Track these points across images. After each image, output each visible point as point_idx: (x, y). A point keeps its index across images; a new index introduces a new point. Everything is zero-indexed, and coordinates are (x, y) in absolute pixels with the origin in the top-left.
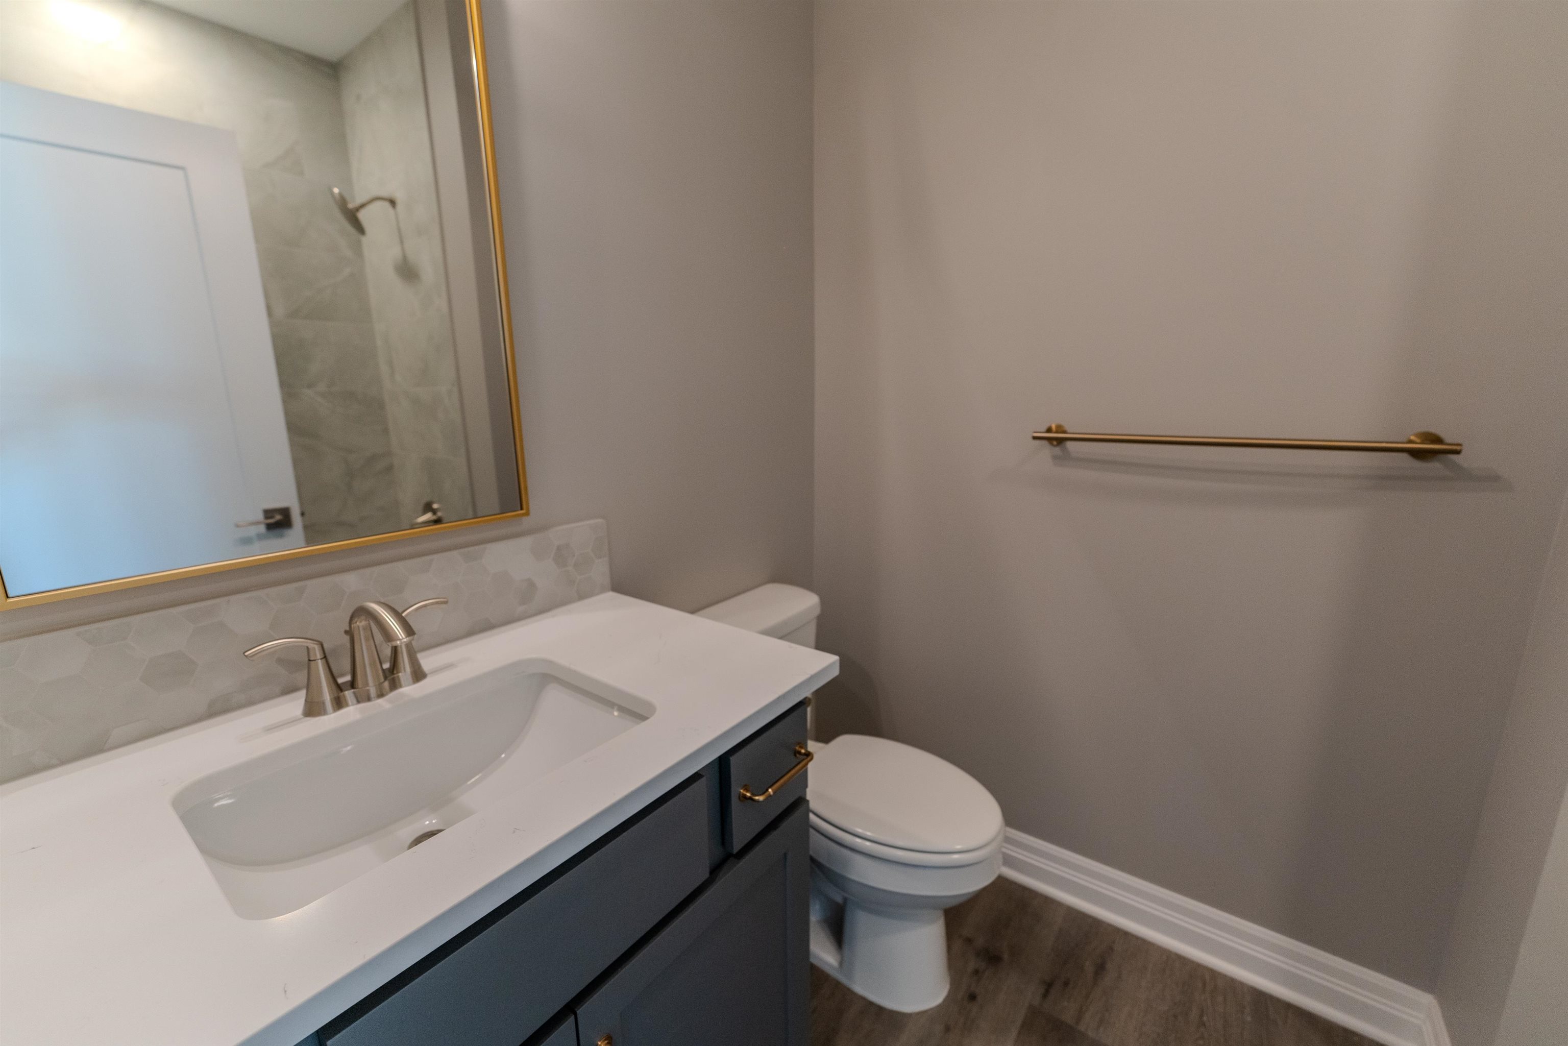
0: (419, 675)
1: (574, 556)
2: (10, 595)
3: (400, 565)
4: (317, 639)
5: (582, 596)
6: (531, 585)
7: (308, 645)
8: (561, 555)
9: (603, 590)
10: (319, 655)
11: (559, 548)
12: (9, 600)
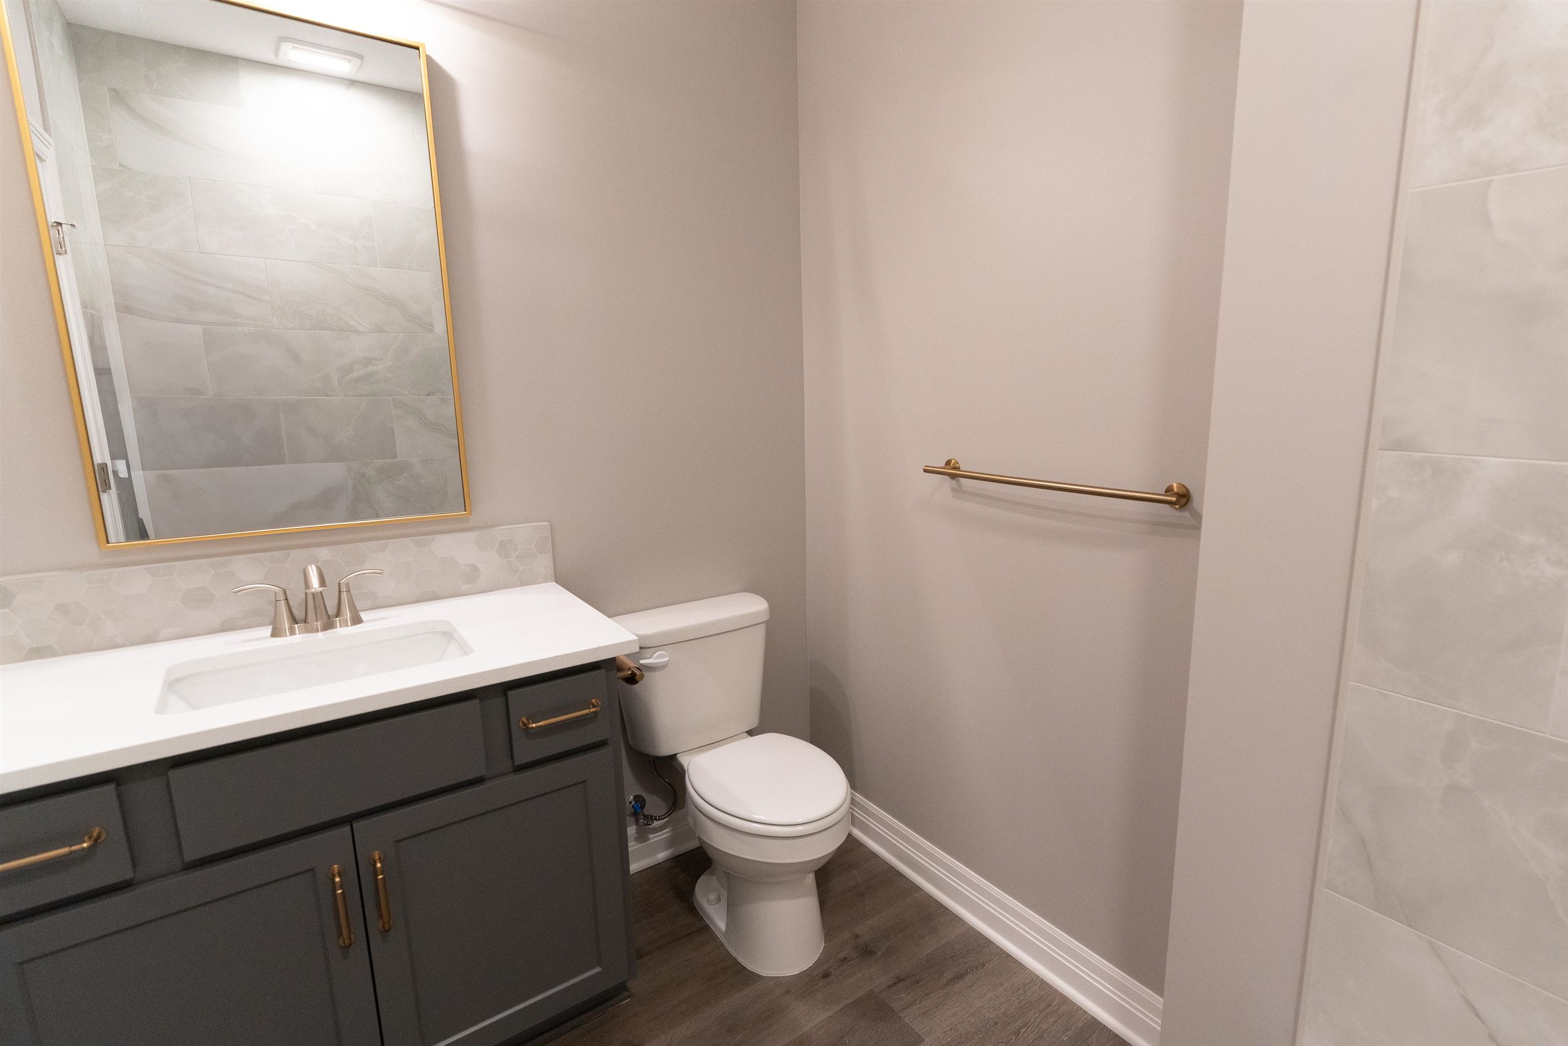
0: (357, 620)
1: (517, 550)
2: (110, 542)
3: (361, 545)
4: (283, 588)
5: (524, 583)
6: (475, 569)
7: (276, 590)
8: (503, 549)
9: (546, 580)
10: (282, 597)
11: (502, 543)
12: (108, 545)
